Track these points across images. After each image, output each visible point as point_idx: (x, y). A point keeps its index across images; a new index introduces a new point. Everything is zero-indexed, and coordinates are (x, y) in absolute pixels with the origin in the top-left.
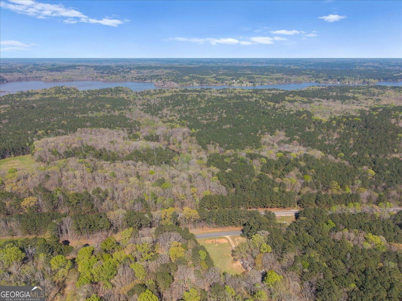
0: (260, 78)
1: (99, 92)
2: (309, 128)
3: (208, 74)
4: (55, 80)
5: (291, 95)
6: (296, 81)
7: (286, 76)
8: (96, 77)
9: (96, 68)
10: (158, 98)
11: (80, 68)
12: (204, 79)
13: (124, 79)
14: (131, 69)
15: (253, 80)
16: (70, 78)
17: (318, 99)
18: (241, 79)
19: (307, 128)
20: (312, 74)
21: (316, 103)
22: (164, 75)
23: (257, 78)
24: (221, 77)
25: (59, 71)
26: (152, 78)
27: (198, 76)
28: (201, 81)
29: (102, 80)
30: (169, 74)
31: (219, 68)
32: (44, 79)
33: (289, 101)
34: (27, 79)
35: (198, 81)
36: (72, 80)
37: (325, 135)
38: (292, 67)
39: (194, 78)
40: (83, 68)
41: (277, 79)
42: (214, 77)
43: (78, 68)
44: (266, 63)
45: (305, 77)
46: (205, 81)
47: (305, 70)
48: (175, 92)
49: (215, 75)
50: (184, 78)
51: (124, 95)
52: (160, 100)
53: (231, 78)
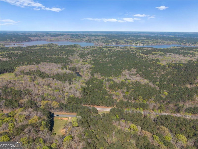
0: (148, 41)
1: (65, 46)
2: (151, 69)
3: (122, 39)
4: (51, 41)
5: (157, 51)
6: (167, 44)
7: (163, 41)
8: (69, 40)
9: (72, 35)
10: (89, 50)
11: (65, 35)
12: (119, 41)
14: (86, 36)
15: (144, 43)
17: (170, 53)
18: (138, 42)
19: (150, 68)
20: (178, 40)
21: (168, 55)
22: (100, 39)
23: (146, 41)
24: (128, 41)
25: (55, 36)
26: (94, 40)
27: (117, 40)
28: (117, 42)
29: (71, 41)
30: (103, 39)
31: (129, 36)
32: (47, 40)
33: (153, 54)
34: (40, 40)
35: (115, 43)
36: (59, 41)
37: (156, 73)
38: (171, 36)
39: (114, 41)
40: (66, 35)
41: (157, 42)
42: (124, 41)
43: (63, 35)
44: (157, 34)
45: (173, 42)
46: (119, 42)
47: (176, 38)
48: (100, 47)
49: (125, 40)
50: (109, 41)
51: (75, 48)
52: (90, 51)
53: (132, 41)
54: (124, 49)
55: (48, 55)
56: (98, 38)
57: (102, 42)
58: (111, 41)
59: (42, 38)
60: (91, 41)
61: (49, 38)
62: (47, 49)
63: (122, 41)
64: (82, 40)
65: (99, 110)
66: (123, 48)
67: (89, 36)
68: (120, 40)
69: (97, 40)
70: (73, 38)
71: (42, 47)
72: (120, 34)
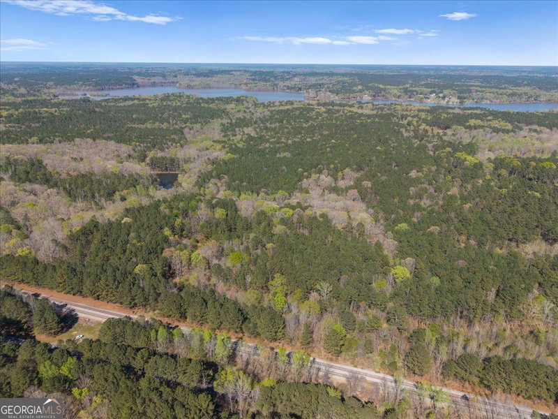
3: (397, 84)
4: (189, 87)
11: (235, 73)
13: (272, 88)
16: (208, 84)
17: (536, 127)
18: (446, 92)
22: (330, 84)
26: (310, 87)
27: (380, 85)
30: (340, 82)
32: (178, 84)
34: (162, 85)
35: (370, 94)
39: (368, 88)
49: (409, 85)
53: (430, 90)
56: (326, 80)
57: (330, 91)
58: (360, 87)
60: (300, 89)
63: (395, 90)
64: (276, 85)
66: (379, 108)
67: (304, 75)
68: (389, 87)
69: (318, 87)
70: (253, 80)
72: (405, 72)
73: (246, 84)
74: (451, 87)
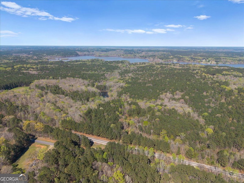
0: (226, 59)
3: (187, 55)
4: (100, 56)
9: (125, 50)
12: (183, 58)
13: (134, 57)
14: (143, 51)
16: (107, 55)
18: (210, 59)
23: (223, 59)
24: (195, 57)
26: (150, 56)
27: (180, 56)
28: (179, 59)
30: (162, 54)
32: (95, 55)
34: (88, 55)
39: (175, 57)
40: (119, 50)
42: (190, 57)
48: (152, 64)
50: (169, 57)
51: (120, 65)
52: (136, 68)
53: (202, 58)
54: (184, 66)
55: (84, 70)
56: (156, 53)
57: (159, 58)
58: (172, 57)
59: (91, 53)
60: (146, 57)
61: (98, 53)
62: (88, 64)
63: (187, 58)
64: (135, 55)
65: (96, 142)
66: (182, 66)
67: (147, 51)
68: (184, 56)
69: (154, 56)
70: (126, 53)
71: (84, 62)
72: (190, 50)
73: (123, 55)
74: (212, 57)
